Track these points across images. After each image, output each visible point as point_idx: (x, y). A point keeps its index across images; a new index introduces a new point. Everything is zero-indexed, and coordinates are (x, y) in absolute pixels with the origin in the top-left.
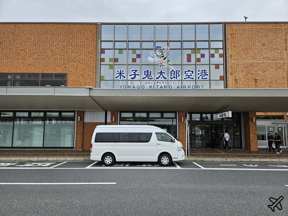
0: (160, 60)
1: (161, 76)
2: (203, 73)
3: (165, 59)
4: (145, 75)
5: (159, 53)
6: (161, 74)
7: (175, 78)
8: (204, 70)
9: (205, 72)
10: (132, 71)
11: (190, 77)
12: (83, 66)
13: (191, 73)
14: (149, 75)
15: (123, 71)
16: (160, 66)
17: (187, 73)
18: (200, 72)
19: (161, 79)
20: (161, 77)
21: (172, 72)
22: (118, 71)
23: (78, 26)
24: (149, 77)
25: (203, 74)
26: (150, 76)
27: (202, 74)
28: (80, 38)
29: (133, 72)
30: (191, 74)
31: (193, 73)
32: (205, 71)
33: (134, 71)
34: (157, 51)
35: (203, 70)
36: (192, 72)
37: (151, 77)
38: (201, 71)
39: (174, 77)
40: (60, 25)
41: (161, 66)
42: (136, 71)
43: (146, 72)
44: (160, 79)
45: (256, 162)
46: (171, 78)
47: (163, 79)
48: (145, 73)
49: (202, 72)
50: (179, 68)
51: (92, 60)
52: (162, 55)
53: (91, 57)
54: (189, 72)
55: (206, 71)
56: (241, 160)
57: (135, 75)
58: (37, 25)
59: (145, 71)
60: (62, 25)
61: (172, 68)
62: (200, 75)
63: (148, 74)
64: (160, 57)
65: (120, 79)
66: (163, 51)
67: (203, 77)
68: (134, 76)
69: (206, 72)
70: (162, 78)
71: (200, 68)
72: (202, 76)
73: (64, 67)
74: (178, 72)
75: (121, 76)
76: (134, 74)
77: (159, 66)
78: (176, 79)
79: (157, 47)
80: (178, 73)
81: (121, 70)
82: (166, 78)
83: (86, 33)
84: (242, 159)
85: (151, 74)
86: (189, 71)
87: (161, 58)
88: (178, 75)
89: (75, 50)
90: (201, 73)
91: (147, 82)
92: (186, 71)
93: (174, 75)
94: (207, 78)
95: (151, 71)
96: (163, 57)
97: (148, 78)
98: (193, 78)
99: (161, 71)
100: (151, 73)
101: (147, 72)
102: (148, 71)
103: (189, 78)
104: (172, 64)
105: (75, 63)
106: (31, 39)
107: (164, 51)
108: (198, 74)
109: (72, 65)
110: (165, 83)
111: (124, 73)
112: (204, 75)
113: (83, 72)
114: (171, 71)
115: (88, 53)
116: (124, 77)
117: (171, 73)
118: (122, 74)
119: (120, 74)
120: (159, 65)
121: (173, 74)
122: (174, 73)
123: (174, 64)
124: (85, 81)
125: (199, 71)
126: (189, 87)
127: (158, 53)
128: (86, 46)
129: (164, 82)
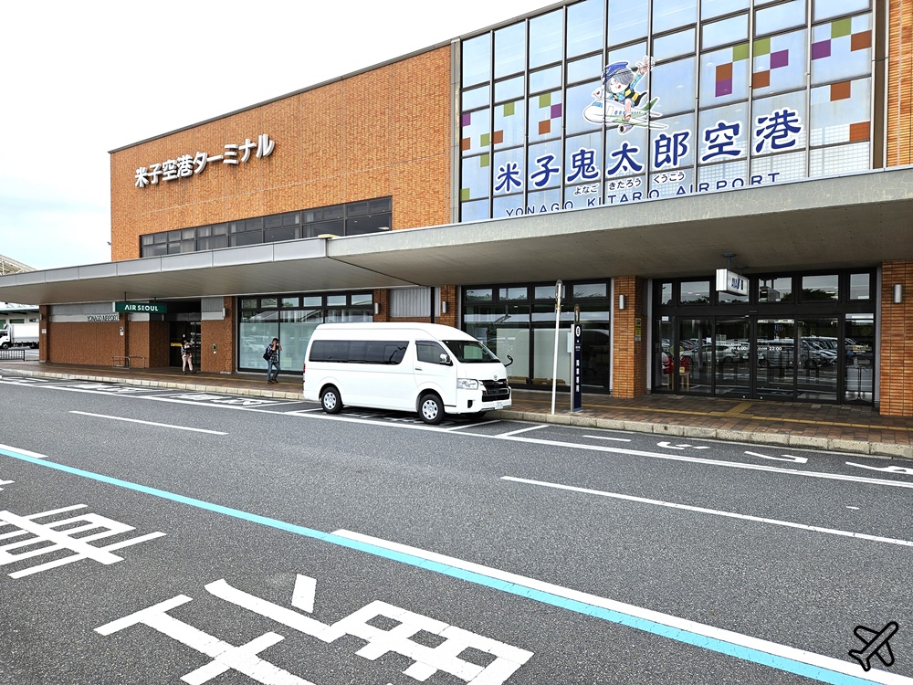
0: (619, 107)
1: (625, 163)
2: (777, 124)
3: (637, 103)
4: (574, 167)
5: (619, 87)
6: (625, 156)
7: (669, 162)
8: (781, 113)
9: (785, 119)
10: (539, 161)
11: (726, 148)
12: (423, 169)
13: (730, 132)
14: (586, 167)
15: (515, 166)
16: (622, 129)
17: (713, 136)
18: (767, 123)
19: (625, 173)
20: (623, 164)
21: (663, 143)
22: (502, 170)
23: (410, 64)
24: (586, 174)
25: (779, 128)
26: (590, 169)
27: (774, 131)
28: (415, 95)
29: (543, 166)
30: (730, 138)
31: (736, 133)
32: (786, 114)
33: (544, 162)
34: (612, 79)
35: (777, 114)
36: (736, 128)
37: (593, 169)
38: (771, 120)
39: (668, 159)
40: (374, 73)
41: (625, 129)
42: (550, 158)
43: (577, 158)
44: (621, 172)
45: (768, 444)
46: (658, 165)
47: (631, 170)
48: (574, 161)
49: (774, 122)
50: (685, 124)
51: (441, 149)
52: (629, 92)
53: (439, 142)
54: (721, 133)
55: (793, 114)
56: (717, 433)
57: (547, 171)
58: (335, 85)
59: (574, 156)
60: (378, 71)
61: (660, 128)
62: (767, 137)
63: (583, 162)
64: (621, 98)
65: (508, 190)
66: (630, 78)
67: (778, 142)
68: (543, 176)
69: (789, 119)
70: (625, 168)
71: (767, 109)
72: (774, 138)
73: (387, 180)
74: (680, 138)
75: (511, 182)
76: (544, 169)
77: (619, 129)
78: (675, 163)
79: (614, 67)
80: (680, 143)
81: (509, 165)
82: (637, 168)
83: (428, 79)
84: (718, 431)
85: (592, 162)
86: (722, 127)
87: (623, 101)
88: (680, 149)
89: (406, 130)
90: (768, 128)
91: (581, 188)
92: (710, 129)
93: (668, 150)
94: (793, 143)
95: (592, 153)
96: (630, 96)
97: (584, 176)
98: (736, 153)
99: (625, 145)
100: (591, 158)
101: (579, 157)
102: (583, 152)
103: (721, 152)
104: (661, 115)
105: (406, 166)
106: (325, 125)
107: (635, 74)
108: (759, 133)
109: (400, 172)
110: (635, 184)
111: (517, 173)
112: (782, 133)
113: (423, 185)
114: (659, 138)
115: (432, 131)
116: (518, 184)
117: (658, 146)
118: (513, 176)
119: (508, 175)
120: (617, 127)
121: (664, 149)
122: (668, 146)
123: (667, 113)
124: (427, 209)
125: (761, 121)
126: (720, 184)
127: (616, 86)
128: (428, 114)
129: (634, 180)
